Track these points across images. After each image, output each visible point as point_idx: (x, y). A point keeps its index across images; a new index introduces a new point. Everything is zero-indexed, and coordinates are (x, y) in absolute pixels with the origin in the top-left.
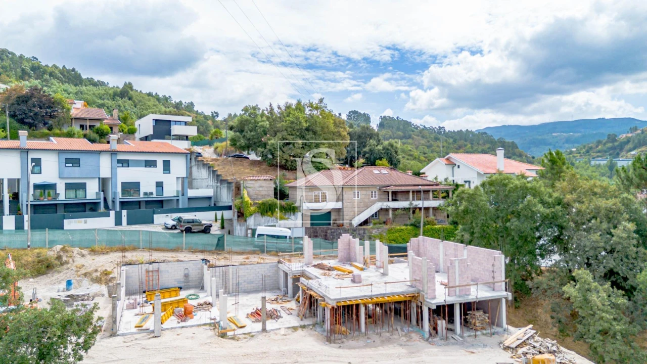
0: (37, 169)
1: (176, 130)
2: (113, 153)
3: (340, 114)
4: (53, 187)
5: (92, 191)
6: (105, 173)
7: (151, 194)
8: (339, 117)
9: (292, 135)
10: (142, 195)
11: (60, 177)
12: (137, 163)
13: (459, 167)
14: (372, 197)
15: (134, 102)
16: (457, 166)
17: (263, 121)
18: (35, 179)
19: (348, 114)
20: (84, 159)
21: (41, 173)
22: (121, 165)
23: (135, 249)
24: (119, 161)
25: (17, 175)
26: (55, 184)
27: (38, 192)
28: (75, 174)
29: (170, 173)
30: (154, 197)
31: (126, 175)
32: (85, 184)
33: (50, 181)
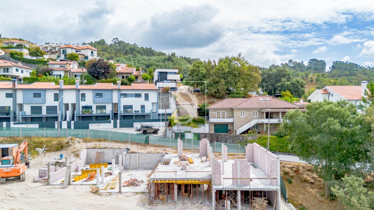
0: (83, 99)
1: (169, 77)
2: (119, 90)
3: (302, 62)
4: (90, 107)
5: (109, 110)
6: (115, 101)
7: (138, 111)
8: (301, 64)
9: (219, 77)
10: (133, 112)
11: (94, 103)
12: (131, 95)
13: (332, 95)
14: (254, 116)
16: (331, 95)
17: (203, 70)
18: (83, 104)
19: (309, 61)
20: (104, 94)
21: (85, 101)
22: (123, 96)
23: (105, 140)
24: (122, 94)
25: (74, 102)
26: (92, 106)
27: (84, 110)
28: (101, 101)
29: (148, 100)
30: (140, 113)
31: (125, 101)
32: (105, 106)
33: (89, 105)
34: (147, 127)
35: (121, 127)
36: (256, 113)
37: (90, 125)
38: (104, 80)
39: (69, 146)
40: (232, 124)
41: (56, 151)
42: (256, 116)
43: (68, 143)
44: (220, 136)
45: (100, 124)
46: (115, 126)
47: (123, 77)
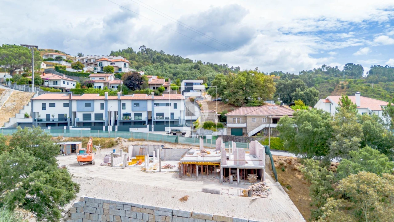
0: (124, 107)
1: (195, 87)
2: (153, 100)
3: (337, 67)
4: (129, 115)
5: (144, 117)
6: (149, 109)
7: (168, 118)
8: (335, 69)
10: (164, 119)
11: (133, 111)
12: (162, 105)
13: (333, 104)
14: (263, 121)
15: (200, 71)
18: (123, 112)
19: (345, 66)
20: (141, 103)
21: (125, 109)
22: (156, 105)
23: (145, 140)
24: (155, 104)
25: (117, 110)
26: (131, 114)
27: (124, 117)
28: (138, 110)
29: (177, 109)
30: (170, 120)
31: (158, 110)
32: (142, 113)
33: (129, 112)
34: (176, 131)
35: (155, 131)
36: (265, 119)
37: (130, 129)
38: (138, 90)
39: (117, 144)
40: (246, 128)
41: (108, 148)
42: (265, 121)
43: (117, 142)
44: (234, 138)
45: (139, 128)
46: (150, 130)
47: (154, 88)
